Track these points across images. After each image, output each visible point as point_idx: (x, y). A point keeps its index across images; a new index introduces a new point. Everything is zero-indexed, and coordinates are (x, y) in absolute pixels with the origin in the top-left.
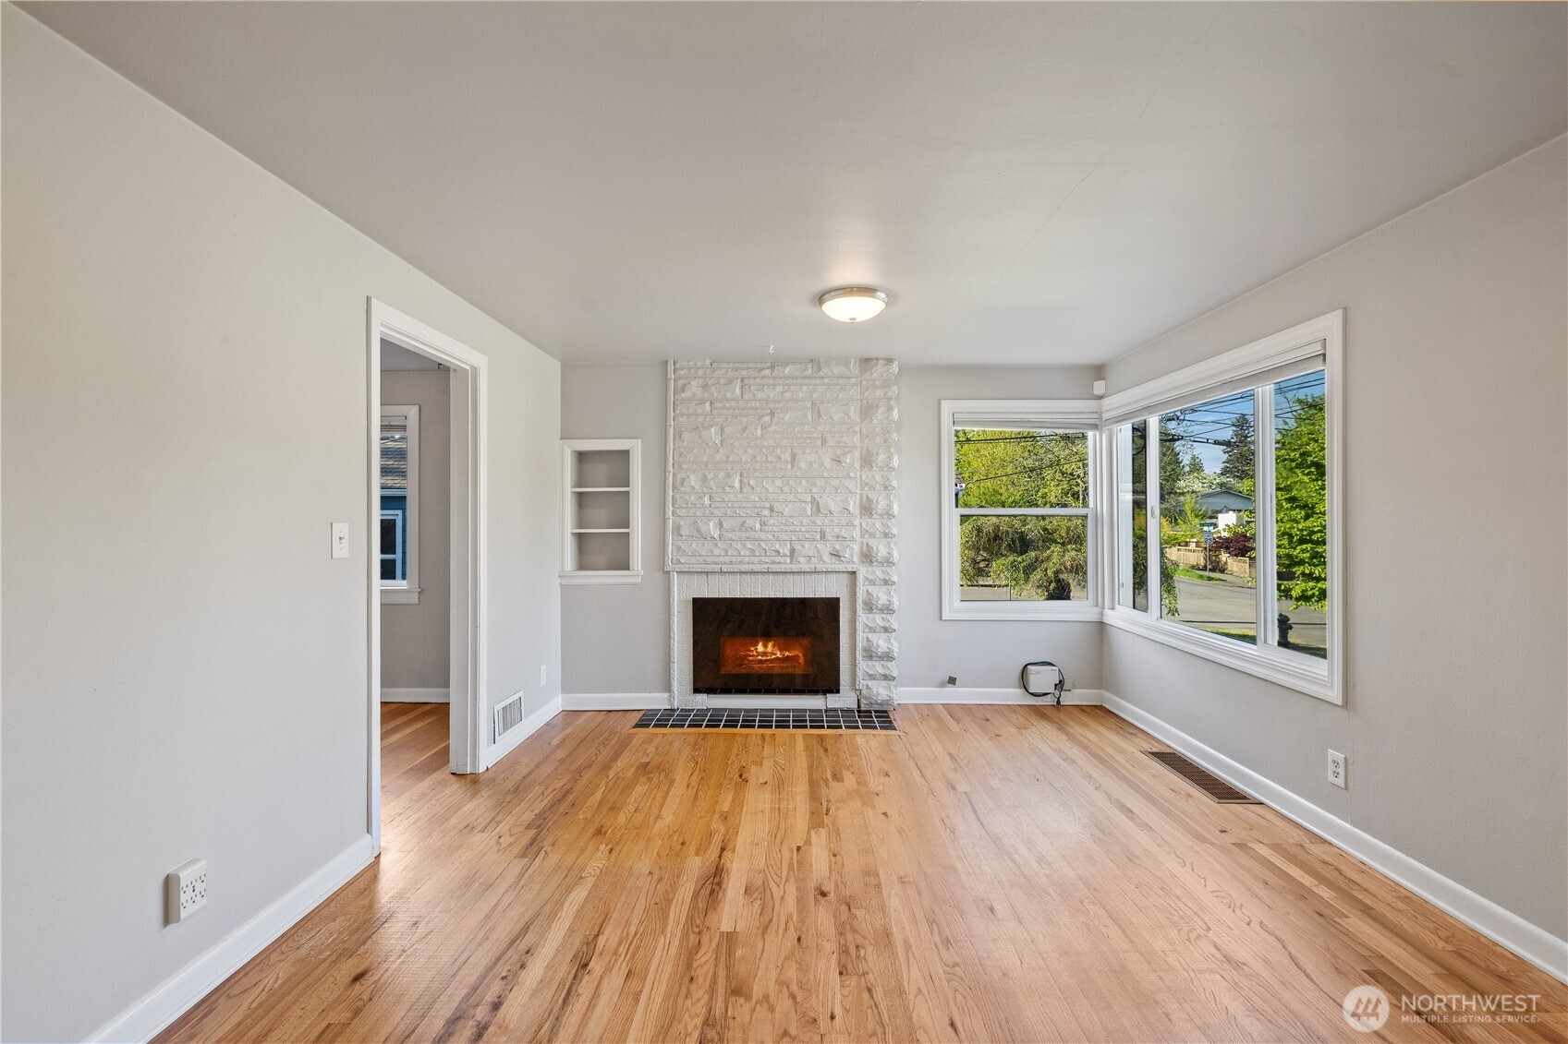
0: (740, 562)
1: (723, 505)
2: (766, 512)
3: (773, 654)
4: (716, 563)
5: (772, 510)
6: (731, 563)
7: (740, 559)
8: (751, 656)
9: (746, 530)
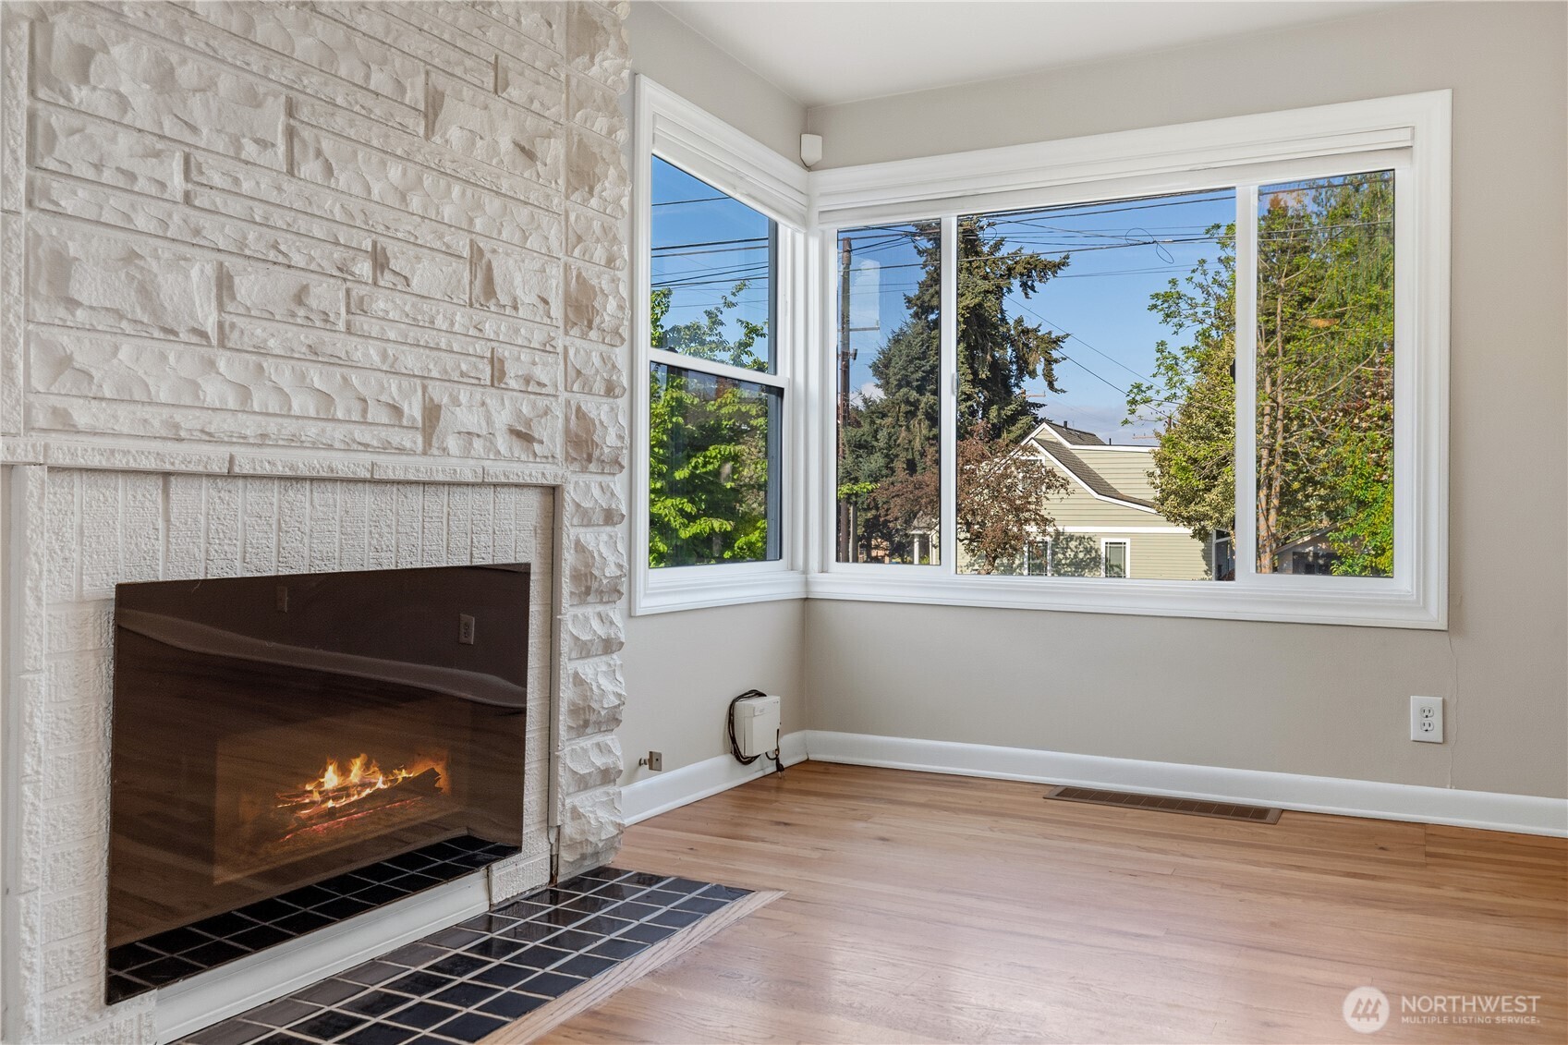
0: (294, 442)
1: (236, 206)
2: (364, 268)
3: (364, 785)
4: (210, 438)
5: (380, 261)
6: (263, 440)
7: (290, 427)
8: (305, 806)
9: (308, 323)
